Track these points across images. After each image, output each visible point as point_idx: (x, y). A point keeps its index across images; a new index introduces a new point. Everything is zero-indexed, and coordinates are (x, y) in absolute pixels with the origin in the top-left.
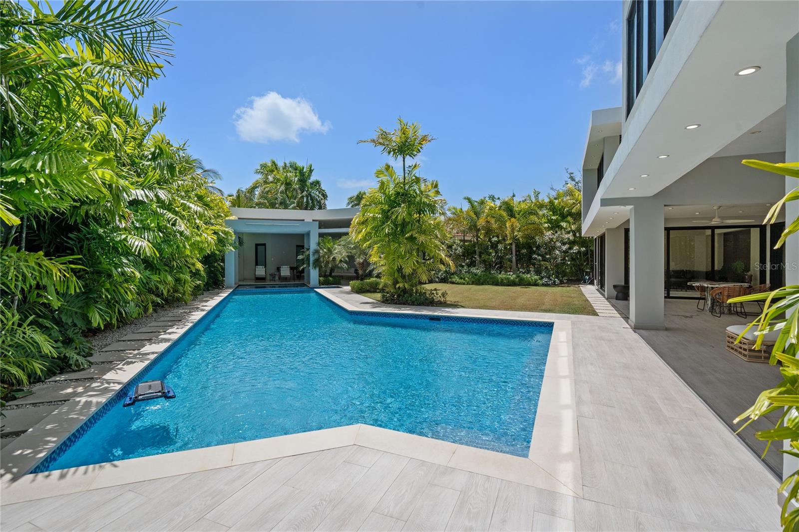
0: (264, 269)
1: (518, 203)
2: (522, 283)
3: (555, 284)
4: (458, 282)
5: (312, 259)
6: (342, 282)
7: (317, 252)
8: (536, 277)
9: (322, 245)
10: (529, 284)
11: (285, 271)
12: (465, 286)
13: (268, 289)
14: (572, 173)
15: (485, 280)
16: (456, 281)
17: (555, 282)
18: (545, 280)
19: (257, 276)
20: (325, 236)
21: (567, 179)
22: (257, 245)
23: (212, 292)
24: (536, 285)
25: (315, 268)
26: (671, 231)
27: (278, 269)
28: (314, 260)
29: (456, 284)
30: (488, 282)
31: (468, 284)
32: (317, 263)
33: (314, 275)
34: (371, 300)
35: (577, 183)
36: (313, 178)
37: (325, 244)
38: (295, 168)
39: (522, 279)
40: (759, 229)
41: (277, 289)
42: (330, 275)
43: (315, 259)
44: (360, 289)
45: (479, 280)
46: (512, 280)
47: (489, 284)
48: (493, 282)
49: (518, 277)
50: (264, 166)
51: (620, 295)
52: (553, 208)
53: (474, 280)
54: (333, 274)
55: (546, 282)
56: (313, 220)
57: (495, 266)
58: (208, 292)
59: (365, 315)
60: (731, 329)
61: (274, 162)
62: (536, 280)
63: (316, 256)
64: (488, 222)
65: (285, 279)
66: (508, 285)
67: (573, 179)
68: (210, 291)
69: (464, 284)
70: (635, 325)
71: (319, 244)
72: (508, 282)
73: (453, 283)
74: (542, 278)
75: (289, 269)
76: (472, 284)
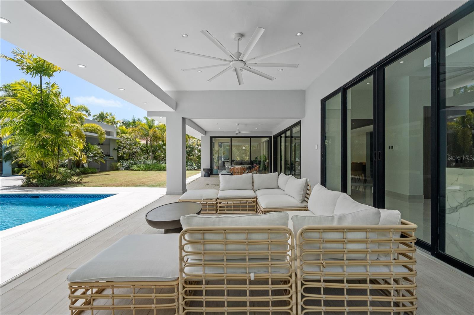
4: (135, 170)
12: (140, 171)
17: (195, 167)
18: (189, 167)
29: (134, 170)
31: (142, 170)
45: (150, 168)
51: (206, 174)
55: (190, 168)
69: (139, 170)
70: (167, 193)
73: (132, 170)
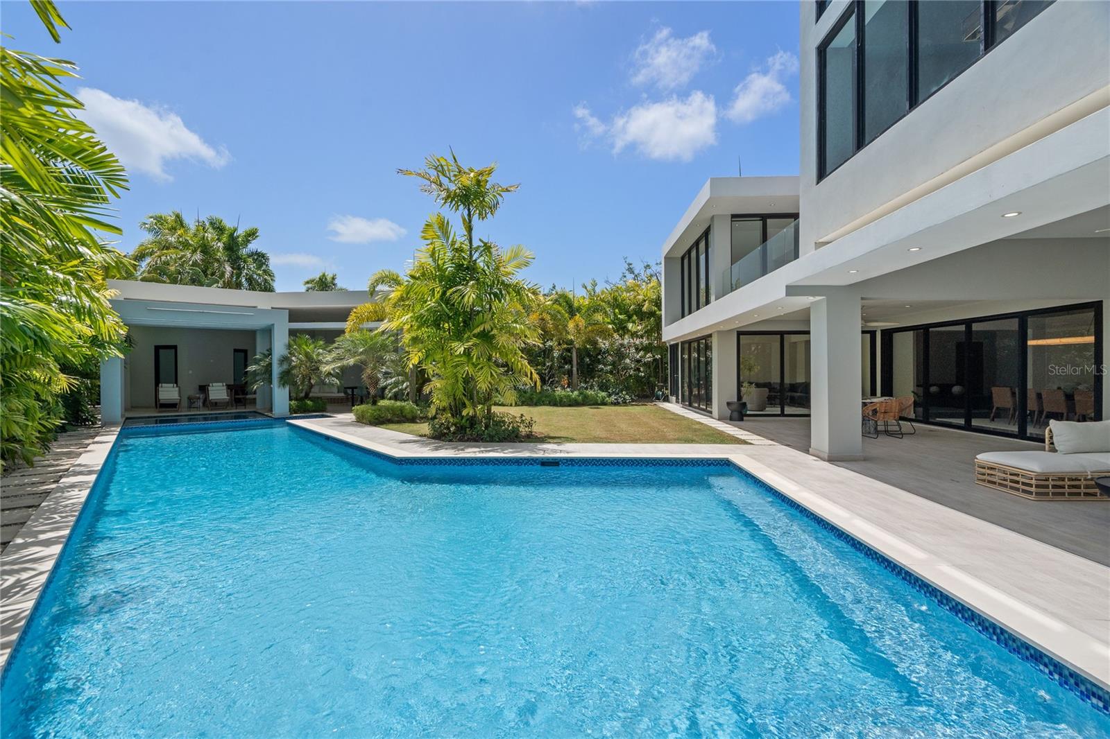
0: (177, 389)
1: (580, 296)
2: (585, 402)
3: (625, 403)
5: (276, 370)
6: (329, 407)
7: (284, 360)
8: (604, 394)
9: (295, 349)
10: (595, 403)
11: (218, 392)
13: (184, 424)
14: (631, 264)
15: (539, 399)
16: (499, 401)
17: (625, 399)
18: (614, 397)
19: (161, 402)
20: (298, 334)
21: (625, 271)
22: (157, 348)
23: (72, 433)
24: (604, 404)
25: (284, 385)
26: (785, 336)
27: (203, 389)
28: (281, 373)
30: (543, 402)
32: (286, 377)
33: (281, 398)
34: (410, 437)
35: (636, 276)
36: (253, 246)
37: (299, 346)
38: (219, 228)
39: (586, 397)
40: (869, 335)
41: (201, 424)
42: (307, 396)
43: (283, 372)
44: (377, 419)
45: (531, 399)
46: (573, 399)
47: (544, 405)
48: (550, 403)
49: (581, 394)
50: (160, 220)
51: (736, 415)
52: (616, 304)
53: (523, 399)
54: (311, 395)
55: (615, 399)
56: (272, 308)
57: (549, 379)
58: (64, 434)
59: (426, 463)
60: (983, 457)
61: (178, 216)
62: (603, 398)
63: (285, 366)
64: (543, 319)
65: (216, 405)
66: (570, 406)
67: (631, 270)
68: (68, 433)
70: (828, 456)
71: (289, 346)
72: (570, 401)
74: (610, 396)
75: (225, 388)
76: (522, 405)
